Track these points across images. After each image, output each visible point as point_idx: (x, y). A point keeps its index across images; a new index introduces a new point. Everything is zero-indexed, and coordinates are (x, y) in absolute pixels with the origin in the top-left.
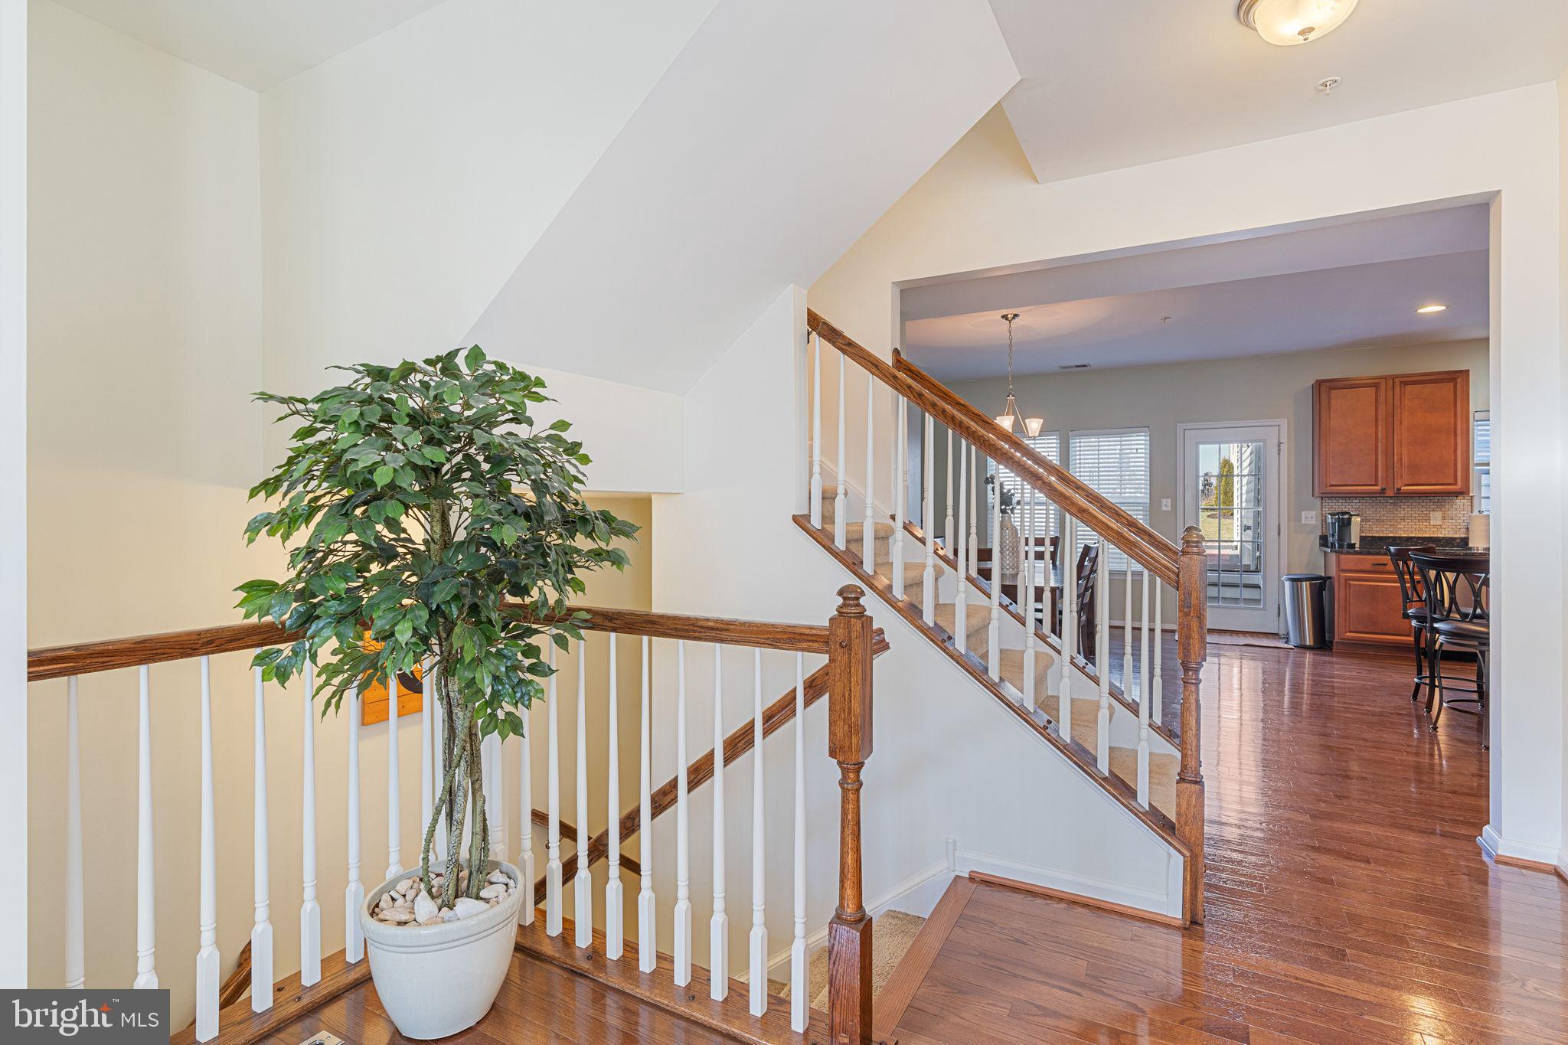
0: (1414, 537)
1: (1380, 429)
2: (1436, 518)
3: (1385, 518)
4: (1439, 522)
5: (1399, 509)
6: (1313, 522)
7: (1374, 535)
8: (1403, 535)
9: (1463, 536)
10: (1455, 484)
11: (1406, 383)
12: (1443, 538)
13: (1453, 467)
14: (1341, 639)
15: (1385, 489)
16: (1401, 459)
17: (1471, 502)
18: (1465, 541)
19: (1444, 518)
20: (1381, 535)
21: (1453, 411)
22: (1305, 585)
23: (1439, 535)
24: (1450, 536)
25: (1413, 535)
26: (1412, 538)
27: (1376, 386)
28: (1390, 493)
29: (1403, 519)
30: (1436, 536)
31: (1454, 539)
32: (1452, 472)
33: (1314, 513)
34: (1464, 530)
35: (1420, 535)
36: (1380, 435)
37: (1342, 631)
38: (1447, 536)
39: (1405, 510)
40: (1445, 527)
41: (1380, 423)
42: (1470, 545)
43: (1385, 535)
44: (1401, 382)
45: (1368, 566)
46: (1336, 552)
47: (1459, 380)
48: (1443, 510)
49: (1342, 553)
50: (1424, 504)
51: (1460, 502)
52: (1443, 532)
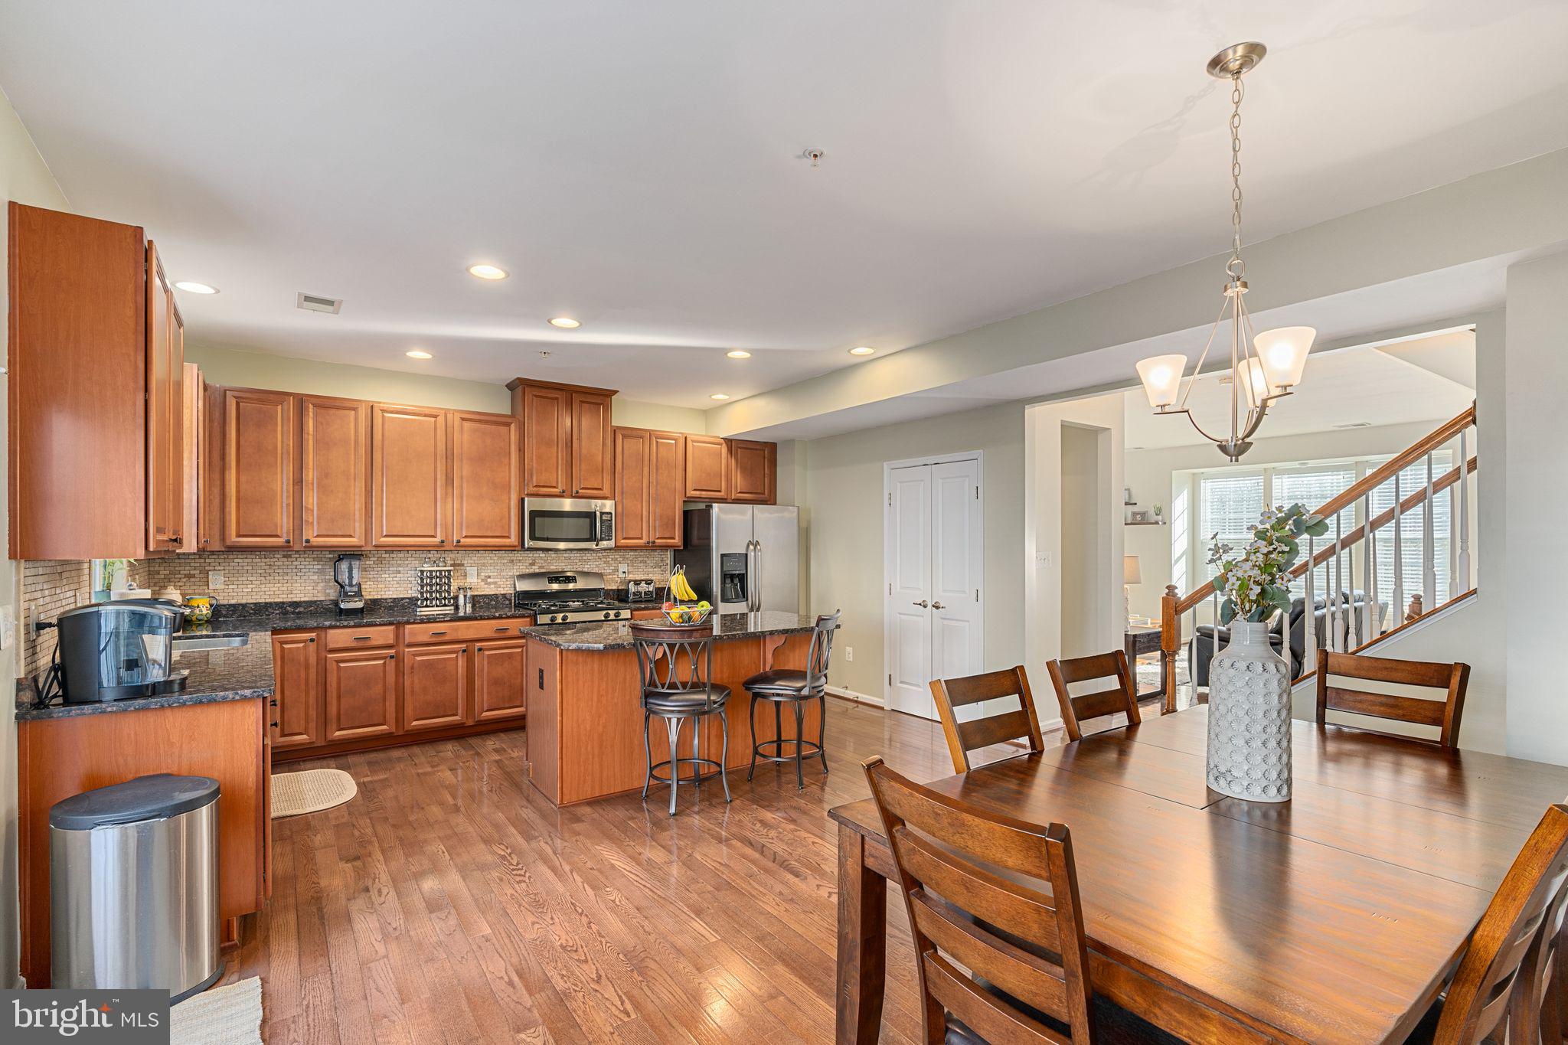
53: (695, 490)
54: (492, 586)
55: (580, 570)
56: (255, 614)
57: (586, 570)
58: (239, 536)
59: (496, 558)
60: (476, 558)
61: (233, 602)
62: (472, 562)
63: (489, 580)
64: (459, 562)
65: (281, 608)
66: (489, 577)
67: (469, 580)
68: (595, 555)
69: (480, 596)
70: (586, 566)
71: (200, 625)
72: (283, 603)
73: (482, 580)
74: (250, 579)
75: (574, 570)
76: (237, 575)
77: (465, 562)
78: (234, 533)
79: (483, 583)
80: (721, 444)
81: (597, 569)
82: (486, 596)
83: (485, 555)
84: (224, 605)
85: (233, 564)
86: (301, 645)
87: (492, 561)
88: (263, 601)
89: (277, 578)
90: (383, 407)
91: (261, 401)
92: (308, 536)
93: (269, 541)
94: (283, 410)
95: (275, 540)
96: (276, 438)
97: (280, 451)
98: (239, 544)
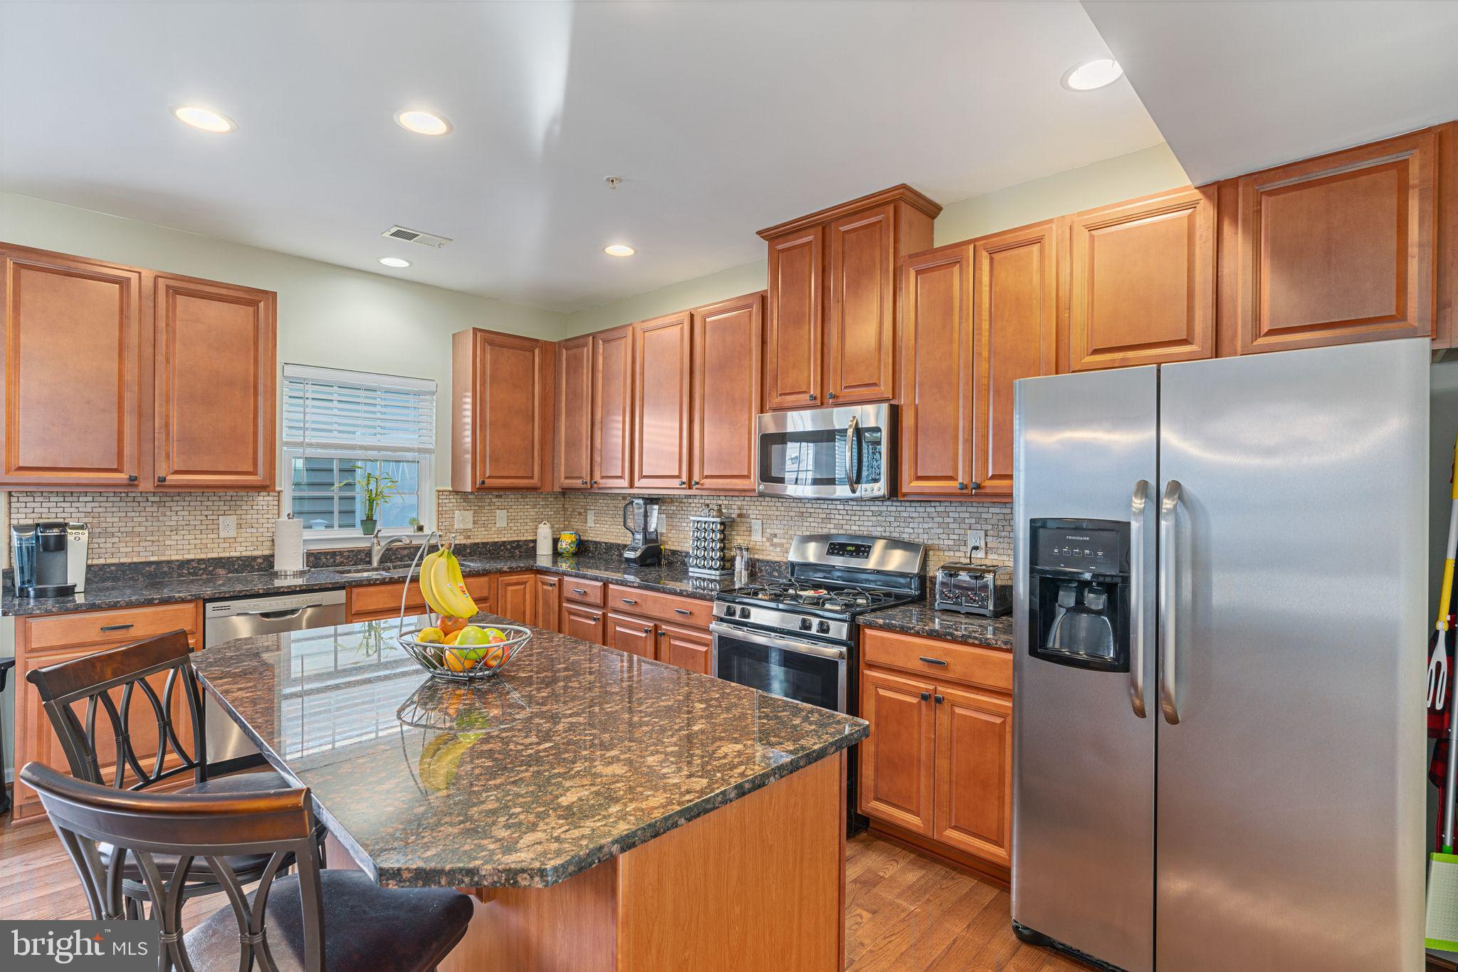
0: (193, 560)
2: (228, 526)
3: (143, 529)
4: (233, 534)
5: (168, 514)
7: (123, 560)
8: (174, 558)
9: (267, 553)
10: (254, 473)
11: (178, 292)
12: (238, 558)
13: (251, 446)
15: (136, 479)
16: (167, 425)
17: (279, 501)
18: (269, 560)
19: (240, 526)
20: (136, 560)
21: (252, 352)
23: (233, 554)
24: (248, 554)
25: (191, 557)
26: (189, 561)
27: (120, 283)
28: (146, 485)
29: (175, 530)
30: (227, 555)
31: (255, 558)
32: (251, 451)
34: (269, 544)
35: (203, 556)
36: (127, 377)
38: (244, 554)
39: (178, 514)
40: (241, 540)
41: (128, 355)
42: (276, 568)
43: (143, 560)
44: (168, 287)
45: (90, 635)
47: (262, 305)
48: (238, 512)
49: (40, 613)
50: (209, 503)
51: (263, 500)
52: (239, 549)
53: (1096, 352)
54: (778, 549)
55: (896, 535)
56: (606, 553)
57: (906, 537)
58: (567, 478)
59: (782, 509)
60: (761, 508)
61: (598, 540)
62: (758, 512)
63: (775, 540)
64: (745, 512)
65: (617, 550)
66: (775, 536)
67: (753, 538)
68: (922, 509)
69: (762, 561)
70: (907, 530)
71: (561, 558)
72: (619, 545)
73: (768, 540)
74: (606, 519)
75: (887, 534)
76: (600, 515)
77: (750, 512)
78: (563, 476)
79: (768, 544)
80: (1193, 205)
81: (926, 536)
82: (768, 562)
83: (770, 504)
84: (592, 542)
85: (598, 504)
86: (551, 588)
87: (778, 513)
88: (611, 541)
89: (619, 519)
90: (646, 325)
91: (577, 347)
92: (597, 477)
93: (578, 483)
94: (587, 352)
95: (580, 481)
96: (583, 380)
97: (585, 394)
98: (564, 486)
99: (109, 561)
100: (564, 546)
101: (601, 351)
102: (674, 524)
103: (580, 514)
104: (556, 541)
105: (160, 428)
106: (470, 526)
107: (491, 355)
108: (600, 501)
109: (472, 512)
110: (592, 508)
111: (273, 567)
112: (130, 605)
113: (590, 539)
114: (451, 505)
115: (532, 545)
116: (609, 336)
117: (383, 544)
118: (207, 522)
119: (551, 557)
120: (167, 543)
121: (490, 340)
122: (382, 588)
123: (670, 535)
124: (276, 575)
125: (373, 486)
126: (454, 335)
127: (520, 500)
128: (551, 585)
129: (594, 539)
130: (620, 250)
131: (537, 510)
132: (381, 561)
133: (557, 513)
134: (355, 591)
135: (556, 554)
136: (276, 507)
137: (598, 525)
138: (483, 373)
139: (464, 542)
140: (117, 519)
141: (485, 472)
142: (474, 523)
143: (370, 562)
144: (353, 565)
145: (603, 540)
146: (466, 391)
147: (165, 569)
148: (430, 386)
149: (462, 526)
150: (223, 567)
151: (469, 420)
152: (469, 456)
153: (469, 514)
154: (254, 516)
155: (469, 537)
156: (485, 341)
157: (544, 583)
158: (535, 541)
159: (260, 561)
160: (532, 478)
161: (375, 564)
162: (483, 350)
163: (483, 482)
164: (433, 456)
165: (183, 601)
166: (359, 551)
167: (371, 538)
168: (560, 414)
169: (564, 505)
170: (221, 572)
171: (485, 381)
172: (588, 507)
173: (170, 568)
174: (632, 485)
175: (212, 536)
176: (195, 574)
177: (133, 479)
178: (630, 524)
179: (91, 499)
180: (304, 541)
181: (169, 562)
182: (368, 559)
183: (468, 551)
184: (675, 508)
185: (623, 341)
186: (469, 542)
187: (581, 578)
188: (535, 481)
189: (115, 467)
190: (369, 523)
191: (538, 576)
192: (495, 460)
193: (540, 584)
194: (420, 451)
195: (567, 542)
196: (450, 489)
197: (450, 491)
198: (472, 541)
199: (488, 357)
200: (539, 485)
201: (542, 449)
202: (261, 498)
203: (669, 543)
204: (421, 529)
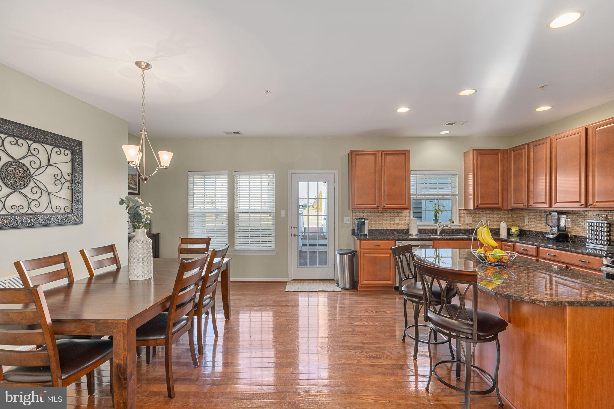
0: (389, 229)
1: (376, 176)
2: (397, 220)
3: (378, 220)
4: (398, 222)
5: (383, 216)
6: (349, 222)
7: (374, 228)
8: (384, 228)
9: (407, 228)
10: (405, 204)
11: (387, 154)
12: (400, 229)
13: (404, 196)
14: (361, 284)
16: (385, 192)
17: (410, 213)
18: (408, 231)
19: (400, 220)
20: (376, 228)
21: (404, 169)
22: (346, 257)
24: (402, 228)
26: (388, 229)
27: (374, 154)
28: (380, 208)
29: (385, 220)
30: (397, 228)
31: (404, 230)
32: (404, 198)
33: (349, 217)
34: (407, 225)
35: (391, 228)
36: (376, 179)
37: (363, 281)
39: (385, 216)
40: (400, 224)
41: (376, 174)
42: (410, 233)
43: (378, 228)
44: (385, 154)
45: (372, 246)
46: (359, 239)
47: (407, 154)
48: (400, 216)
49: (361, 240)
50: (392, 213)
51: (406, 212)
52: (400, 227)
56: (535, 235)
58: (514, 204)
61: (530, 230)
65: (542, 234)
71: (513, 236)
72: (543, 232)
74: (535, 221)
76: (531, 219)
78: (513, 202)
84: (527, 230)
85: (530, 215)
86: (509, 247)
88: (539, 231)
89: (542, 221)
90: (557, 137)
91: (519, 150)
92: (531, 203)
93: (521, 206)
94: (525, 152)
95: (522, 205)
96: (522, 164)
97: (524, 169)
98: (513, 207)
99: (371, 228)
100: (513, 232)
101: (532, 150)
102: (576, 223)
103: (521, 219)
104: (509, 230)
105: (383, 193)
106: (471, 222)
107: (480, 158)
108: (532, 213)
109: (472, 217)
110: (527, 216)
111: (409, 232)
112: (380, 240)
113: (526, 229)
114: (464, 214)
115: (497, 231)
116: (537, 144)
117: (441, 227)
118: (392, 219)
119: (507, 236)
120: (383, 224)
121: (480, 153)
122: (444, 241)
123: (573, 229)
124: (410, 235)
125: (437, 208)
126: (464, 153)
127: (492, 213)
128: (509, 246)
129: (528, 229)
130: (544, 108)
131: (499, 217)
132: (441, 233)
133: (509, 218)
134: (435, 241)
135: (509, 234)
136: (409, 215)
137: (530, 224)
138: (477, 165)
139: (469, 228)
140: (372, 217)
141: (478, 202)
142: (473, 221)
143: (437, 233)
144: (431, 234)
145: (533, 230)
146: (470, 173)
147: (383, 231)
148: (456, 172)
149: (468, 222)
150: (396, 232)
151: (471, 183)
152: (471, 197)
153: (471, 218)
154: (404, 217)
155: (471, 226)
156: (478, 153)
157: (505, 245)
158: (499, 229)
159: (405, 230)
160: (498, 204)
161: (438, 234)
162: (477, 157)
163: (478, 206)
164: (457, 197)
165: (391, 240)
166: (433, 229)
167: (437, 225)
168: (511, 178)
169: (512, 215)
170: (396, 233)
171: (478, 169)
172: (525, 216)
173: (384, 231)
174: (551, 206)
175: (393, 223)
176: (389, 233)
177: (378, 206)
178: (550, 223)
179: (367, 212)
180: (418, 225)
181: (384, 229)
182: (436, 232)
183: (471, 231)
184: (577, 216)
185: (545, 145)
186: (471, 228)
187: (524, 244)
188: (500, 205)
189: (374, 203)
190: (436, 220)
191: (503, 242)
192: (482, 198)
193: (504, 246)
194: (452, 195)
195: (514, 230)
196: (464, 209)
197: (464, 210)
198: (472, 228)
199: (479, 159)
200: (501, 207)
201: (503, 193)
202: (405, 212)
203: (573, 232)
204: (453, 222)
